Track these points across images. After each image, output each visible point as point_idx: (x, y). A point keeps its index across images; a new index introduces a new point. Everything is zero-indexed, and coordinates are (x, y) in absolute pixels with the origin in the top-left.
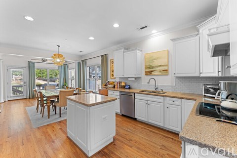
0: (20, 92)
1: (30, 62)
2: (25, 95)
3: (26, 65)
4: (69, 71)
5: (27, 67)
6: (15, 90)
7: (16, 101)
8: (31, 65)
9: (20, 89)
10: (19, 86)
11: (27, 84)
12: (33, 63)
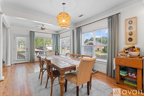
0: (23, 57)
1: (31, 31)
2: (27, 59)
3: (28, 34)
4: (61, 40)
5: (29, 36)
6: (20, 55)
7: (20, 64)
8: (32, 33)
9: (23, 54)
10: (22, 52)
11: (29, 50)
12: (34, 32)
